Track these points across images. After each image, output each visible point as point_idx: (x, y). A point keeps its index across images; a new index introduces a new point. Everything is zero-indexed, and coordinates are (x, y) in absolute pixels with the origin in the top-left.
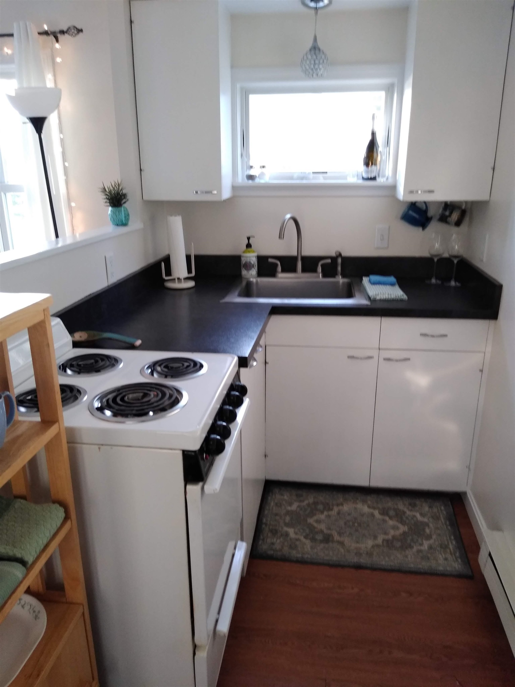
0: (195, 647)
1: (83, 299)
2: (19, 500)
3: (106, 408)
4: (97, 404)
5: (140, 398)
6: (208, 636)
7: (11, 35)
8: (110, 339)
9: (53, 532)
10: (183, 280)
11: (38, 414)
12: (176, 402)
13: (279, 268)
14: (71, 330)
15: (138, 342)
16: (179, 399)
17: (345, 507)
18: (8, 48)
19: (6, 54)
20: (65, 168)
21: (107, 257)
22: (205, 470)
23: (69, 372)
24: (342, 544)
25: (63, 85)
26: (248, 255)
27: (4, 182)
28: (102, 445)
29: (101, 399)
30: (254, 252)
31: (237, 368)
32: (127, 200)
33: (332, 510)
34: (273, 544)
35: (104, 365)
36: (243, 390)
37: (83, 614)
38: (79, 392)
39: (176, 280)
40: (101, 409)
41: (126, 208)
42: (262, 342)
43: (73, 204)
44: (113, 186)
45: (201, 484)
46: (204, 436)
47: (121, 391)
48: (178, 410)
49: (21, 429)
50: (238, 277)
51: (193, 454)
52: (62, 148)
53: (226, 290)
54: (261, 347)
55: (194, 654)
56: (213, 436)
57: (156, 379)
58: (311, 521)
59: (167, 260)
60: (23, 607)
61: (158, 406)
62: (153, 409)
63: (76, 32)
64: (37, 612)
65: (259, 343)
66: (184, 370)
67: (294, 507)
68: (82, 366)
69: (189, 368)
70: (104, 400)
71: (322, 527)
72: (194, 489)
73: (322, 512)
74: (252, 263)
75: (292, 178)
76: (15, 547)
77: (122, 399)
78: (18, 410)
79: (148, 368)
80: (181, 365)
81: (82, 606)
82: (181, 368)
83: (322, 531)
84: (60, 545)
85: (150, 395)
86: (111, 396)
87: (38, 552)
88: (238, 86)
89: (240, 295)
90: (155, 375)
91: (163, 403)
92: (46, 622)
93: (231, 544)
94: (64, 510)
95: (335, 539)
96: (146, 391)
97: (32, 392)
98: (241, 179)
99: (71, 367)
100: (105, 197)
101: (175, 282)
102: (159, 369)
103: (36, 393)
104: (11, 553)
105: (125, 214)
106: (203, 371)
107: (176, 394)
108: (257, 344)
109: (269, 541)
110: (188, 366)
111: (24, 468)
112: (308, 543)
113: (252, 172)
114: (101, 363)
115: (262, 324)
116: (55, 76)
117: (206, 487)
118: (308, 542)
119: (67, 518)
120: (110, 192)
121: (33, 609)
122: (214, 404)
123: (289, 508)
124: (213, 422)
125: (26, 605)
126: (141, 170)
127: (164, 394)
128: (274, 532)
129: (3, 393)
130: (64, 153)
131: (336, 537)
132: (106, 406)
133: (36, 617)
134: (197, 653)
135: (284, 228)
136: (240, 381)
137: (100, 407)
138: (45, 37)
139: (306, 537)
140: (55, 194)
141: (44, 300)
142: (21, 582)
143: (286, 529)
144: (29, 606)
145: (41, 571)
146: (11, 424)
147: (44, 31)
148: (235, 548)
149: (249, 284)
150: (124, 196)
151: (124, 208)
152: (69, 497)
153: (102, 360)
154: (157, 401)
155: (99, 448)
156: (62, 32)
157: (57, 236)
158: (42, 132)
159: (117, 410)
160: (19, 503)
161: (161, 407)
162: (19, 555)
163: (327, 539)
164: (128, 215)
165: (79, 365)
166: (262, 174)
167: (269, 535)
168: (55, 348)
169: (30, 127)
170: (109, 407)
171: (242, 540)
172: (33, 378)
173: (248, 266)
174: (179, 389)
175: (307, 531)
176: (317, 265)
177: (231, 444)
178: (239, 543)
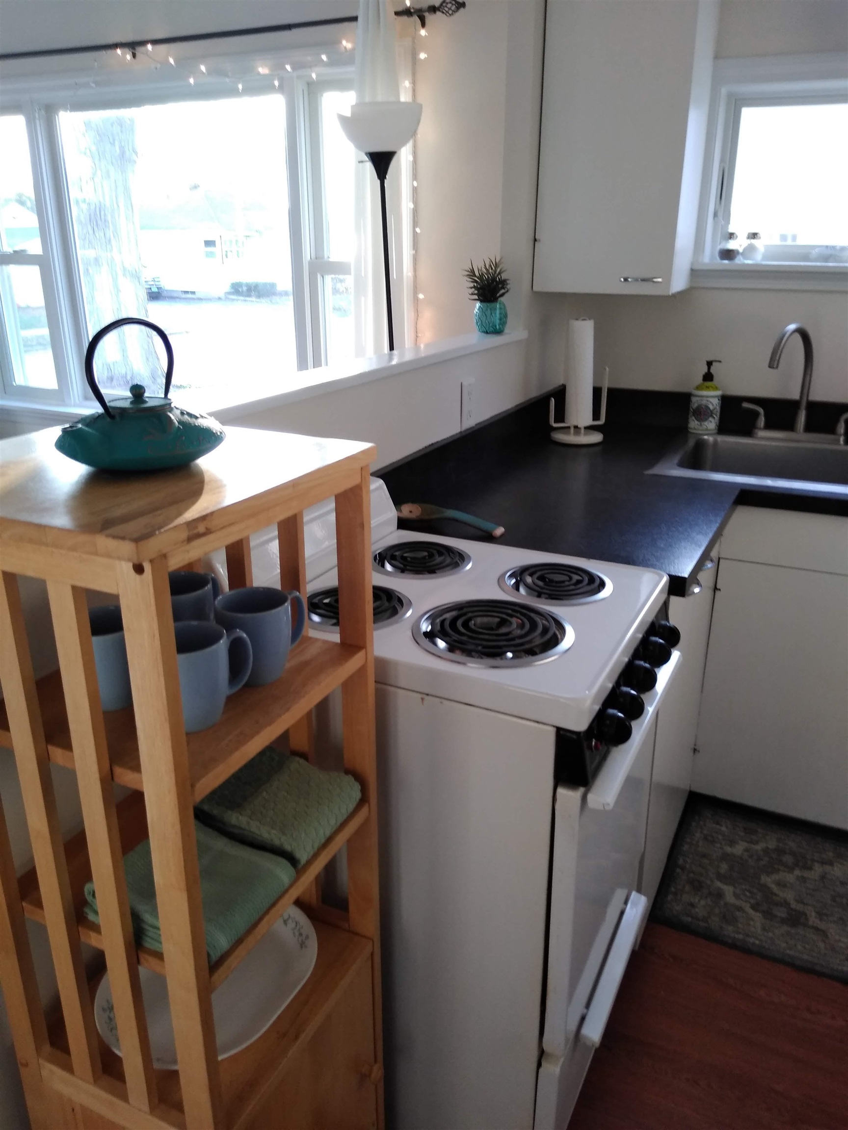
0: (542, 1053)
1: (420, 450)
2: (297, 759)
3: (441, 635)
4: (426, 627)
5: (494, 627)
6: (567, 1040)
7: (354, 19)
8: (455, 520)
9: (341, 819)
10: (583, 431)
11: (337, 629)
12: (554, 641)
13: (761, 421)
14: (398, 501)
15: (499, 531)
16: (559, 636)
17: (835, 868)
18: (347, 41)
19: (344, 48)
20: (415, 235)
21: (464, 383)
22: (594, 766)
23: (388, 567)
24: (823, 933)
25: (426, 98)
26: (705, 393)
27: (323, 258)
28: (427, 695)
29: (432, 619)
30: (716, 388)
31: (665, 596)
32: (506, 289)
33: (810, 869)
34: (692, 905)
35: (441, 563)
36: (672, 637)
37: (372, 954)
38: (400, 601)
39: (572, 430)
40: (430, 636)
41: (504, 305)
42: (714, 554)
43: (421, 296)
44: (487, 267)
45: (582, 790)
46: (597, 707)
47: (465, 610)
48: (556, 657)
49: (311, 652)
50: (683, 430)
51: (574, 737)
52: (413, 204)
53: (658, 454)
54: (712, 561)
55: (539, 1065)
56: (611, 711)
57: (523, 596)
58: (767, 880)
59: (560, 394)
60: (285, 922)
61: (522, 644)
62: (513, 649)
63: (454, 8)
64: (304, 936)
65: (709, 555)
66: (572, 587)
67: (738, 849)
68: (409, 559)
69: (581, 585)
70: (438, 621)
71: (789, 895)
72: (569, 797)
73: (791, 870)
74: (711, 407)
75: (806, 258)
76: (284, 833)
77: (466, 625)
78: (310, 619)
79: (511, 576)
80: (566, 578)
81: (371, 942)
82: (567, 583)
83: (786, 904)
84: (349, 841)
85: (511, 623)
86: (448, 616)
87: (316, 849)
88: (724, 91)
89: (682, 465)
90: (522, 590)
91: (530, 642)
92: (316, 956)
93: (620, 894)
94: (360, 787)
95: (810, 923)
96: (504, 616)
97: (332, 592)
98: (709, 258)
99: (392, 559)
100: (472, 285)
101: (569, 433)
102: (529, 580)
103: (337, 595)
104: (277, 842)
105: (500, 314)
106: (605, 593)
107: (554, 629)
108: (705, 557)
109: (686, 898)
110: (579, 582)
111: (309, 714)
112: (758, 919)
113: (731, 245)
114: (438, 559)
115: (719, 520)
116: (414, 83)
117: (590, 797)
118: (757, 917)
119: (364, 800)
120: (481, 277)
121: (299, 930)
122: (619, 657)
123: (729, 850)
124: (614, 685)
125: (290, 921)
126: (535, 240)
127: (534, 626)
128: (697, 886)
129: (290, 594)
130: (415, 212)
131: (813, 920)
132: (439, 631)
133: (302, 945)
134: (543, 1063)
135: (781, 348)
136: (667, 619)
137: (430, 631)
138: (405, 18)
139: (753, 907)
140: (395, 277)
141: (364, 452)
142: (286, 891)
143: (718, 884)
144: (294, 923)
145: (317, 878)
146: (297, 642)
147: (404, 8)
148: (626, 903)
149: (700, 445)
150: (504, 283)
151: (500, 303)
152: (370, 769)
153: (441, 554)
154: (521, 637)
155: (422, 699)
156: (433, 9)
157: (392, 348)
158: (386, 178)
159: (455, 641)
160: (297, 764)
161: (527, 646)
162: (288, 847)
163: (795, 919)
164: (506, 316)
165: (404, 558)
166: (751, 249)
167: (687, 888)
168: (372, 526)
169: (369, 167)
170: (444, 636)
171: (639, 891)
172: (336, 570)
173: (702, 413)
174: (559, 619)
175: (759, 896)
176: (837, 421)
177: (640, 729)
178: (634, 895)
